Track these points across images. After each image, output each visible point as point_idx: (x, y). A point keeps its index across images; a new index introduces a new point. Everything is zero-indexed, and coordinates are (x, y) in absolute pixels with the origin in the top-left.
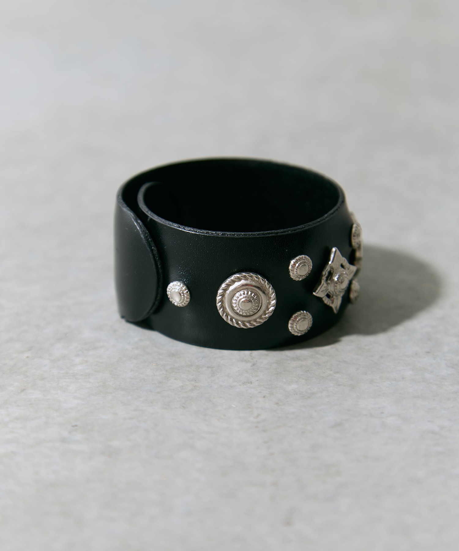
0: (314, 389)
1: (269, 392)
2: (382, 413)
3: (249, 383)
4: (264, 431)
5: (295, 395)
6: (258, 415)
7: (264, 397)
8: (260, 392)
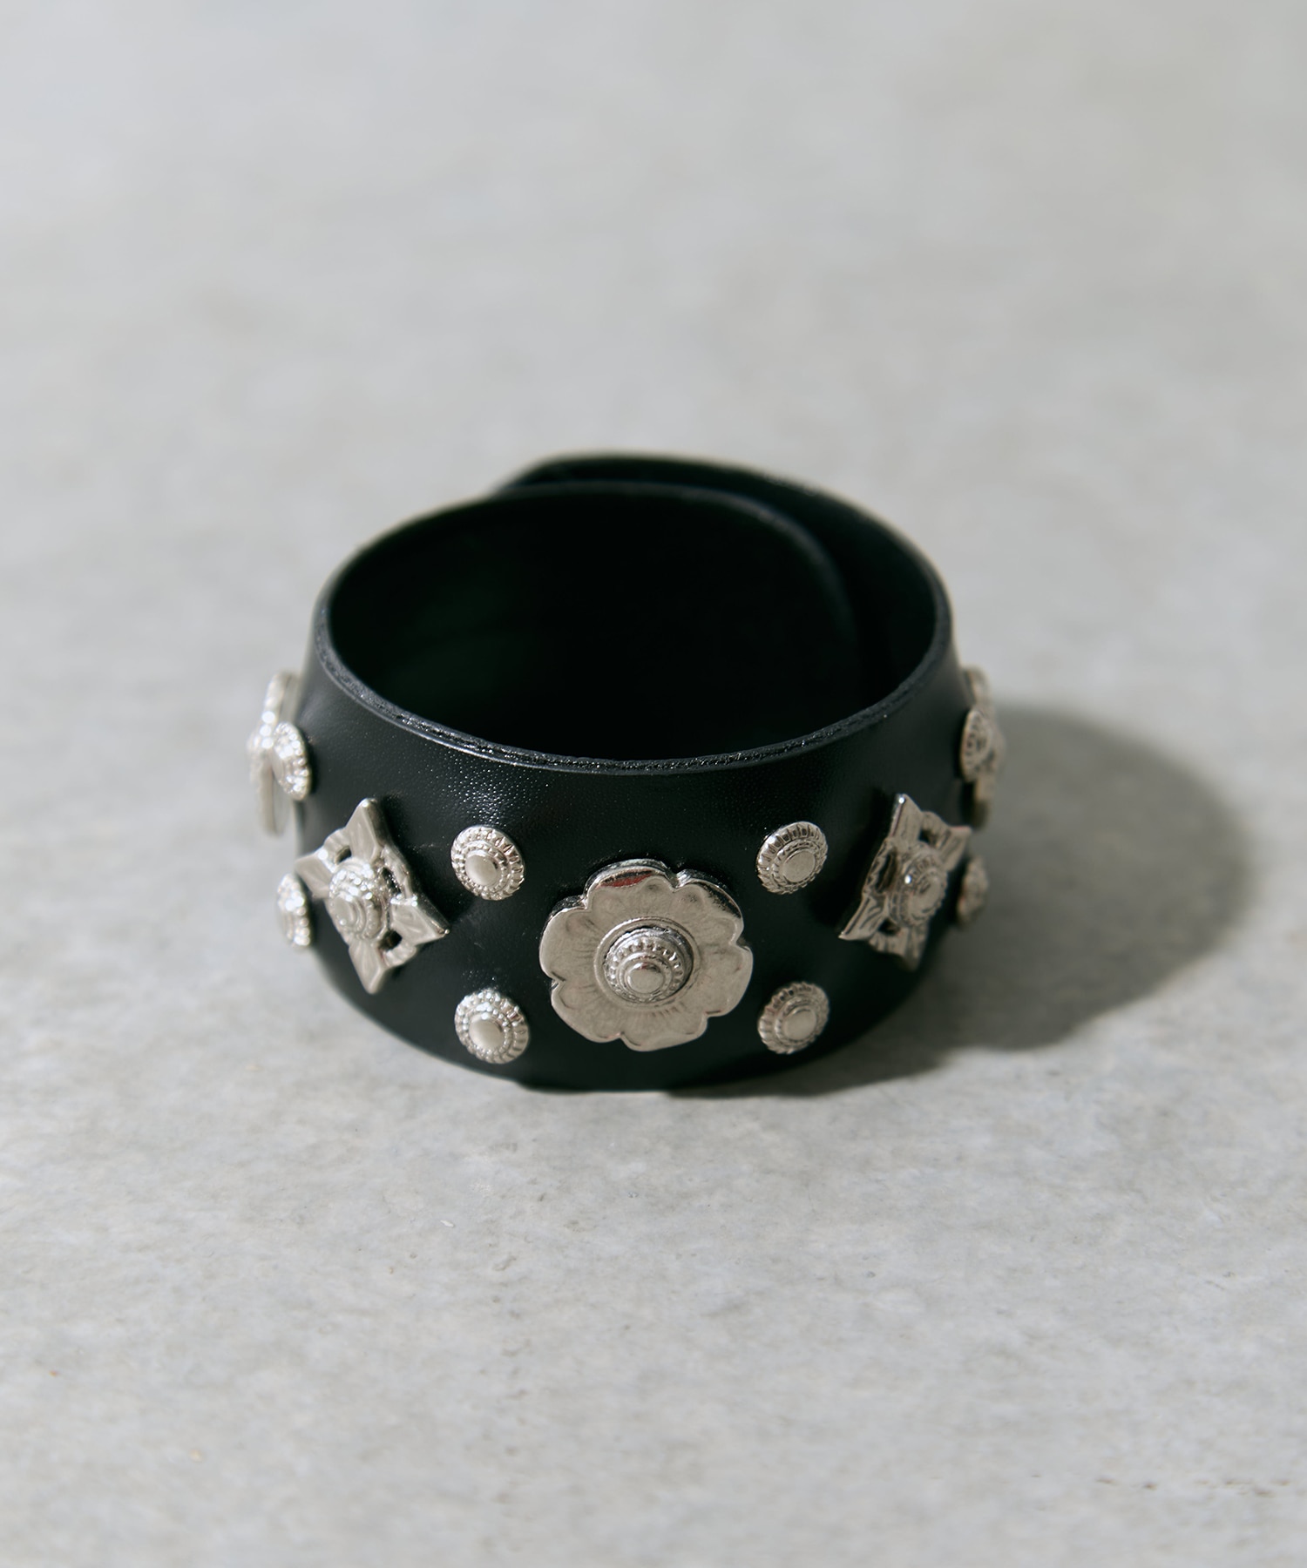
0: (690, 1180)
1: (560, 1181)
2: (872, 1274)
3: (508, 1148)
4: (516, 1315)
5: (632, 1197)
6: (511, 1260)
7: (541, 1199)
8: (534, 1182)
